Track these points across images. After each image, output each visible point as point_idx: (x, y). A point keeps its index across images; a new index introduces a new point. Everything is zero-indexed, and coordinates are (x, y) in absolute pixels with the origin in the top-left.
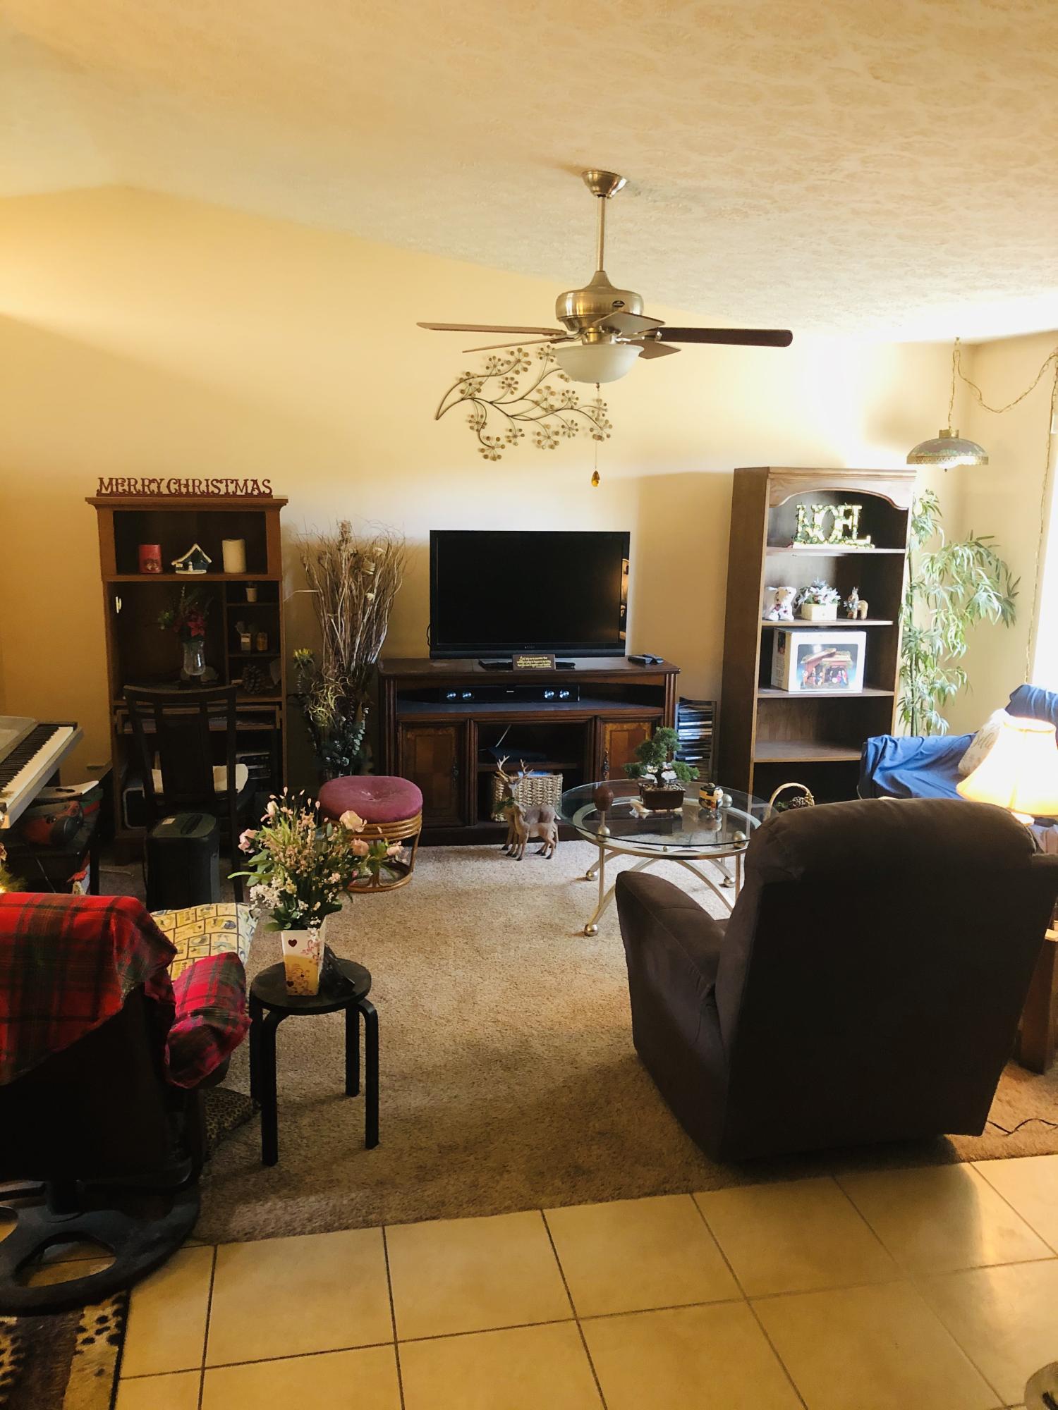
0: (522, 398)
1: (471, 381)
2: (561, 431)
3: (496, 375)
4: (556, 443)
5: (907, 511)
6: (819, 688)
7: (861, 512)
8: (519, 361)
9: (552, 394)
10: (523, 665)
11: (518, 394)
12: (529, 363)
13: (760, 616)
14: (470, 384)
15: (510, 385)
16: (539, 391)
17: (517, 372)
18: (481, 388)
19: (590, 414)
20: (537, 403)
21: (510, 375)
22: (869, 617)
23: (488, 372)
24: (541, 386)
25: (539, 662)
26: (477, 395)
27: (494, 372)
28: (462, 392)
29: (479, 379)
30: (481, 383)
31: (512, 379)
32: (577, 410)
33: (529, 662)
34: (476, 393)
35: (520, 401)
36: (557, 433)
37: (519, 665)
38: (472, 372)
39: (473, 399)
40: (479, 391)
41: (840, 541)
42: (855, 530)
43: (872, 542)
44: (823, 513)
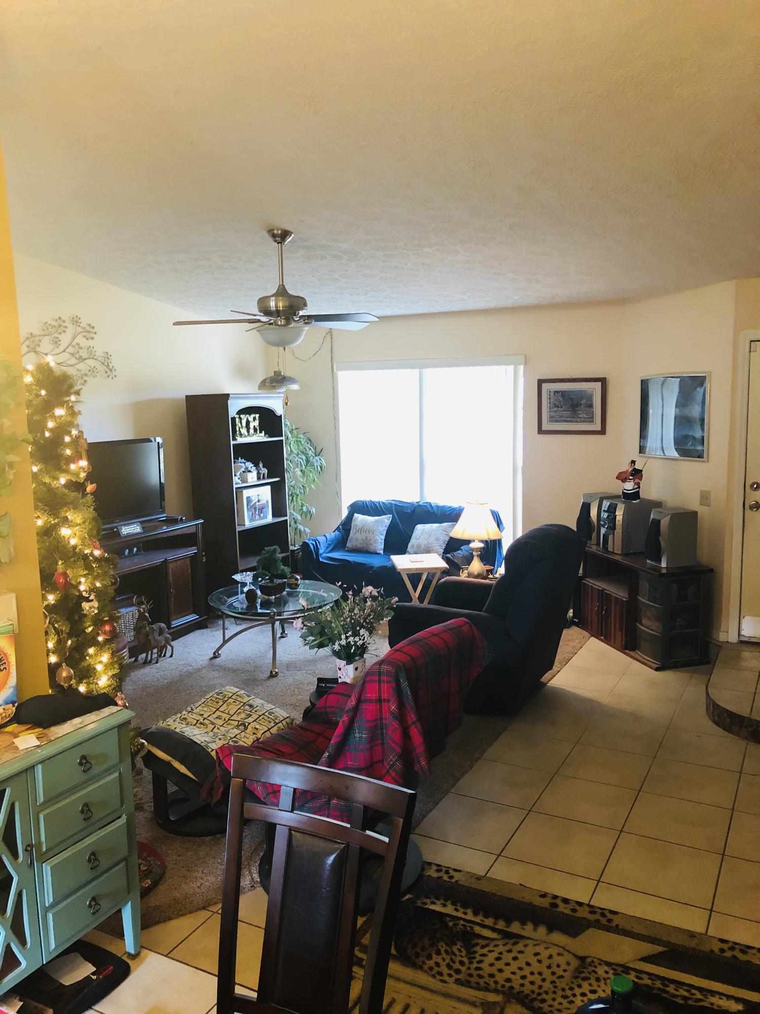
0: (64, 351)
1: (33, 338)
2: (89, 373)
3: (48, 335)
4: (85, 381)
5: (281, 415)
6: (257, 520)
7: (259, 417)
8: (60, 326)
9: (81, 348)
10: (126, 533)
11: (62, 348)
12: (66, 327)
13: (234, 483)
14: (33, 341)
15: (56, 342)
16: (73, 346)
17: (60, 333)
18: (40, 344)
19: (103, 361)
20: (73, 354)
21: (56, 335)
22: (269, 477)
23: (43, 333)
24: (74, 343)
25: (133, 529)
26: (38, 349)
27: (47, 333)
28: (28, 347)
29: (38, 338)
30: (40, 341)
31: (57, 338)
32: (96, 359)
33: (128, 530)
34: (37, 347)
35: (63, 353)
36: (86, 375)
37: (123, 533)
38: (34, 333)
39: (35, 352)
40: (39, 345)
41: (253, 435)
42: (258, 428)
43: (265, 434)
44: (245, 419)
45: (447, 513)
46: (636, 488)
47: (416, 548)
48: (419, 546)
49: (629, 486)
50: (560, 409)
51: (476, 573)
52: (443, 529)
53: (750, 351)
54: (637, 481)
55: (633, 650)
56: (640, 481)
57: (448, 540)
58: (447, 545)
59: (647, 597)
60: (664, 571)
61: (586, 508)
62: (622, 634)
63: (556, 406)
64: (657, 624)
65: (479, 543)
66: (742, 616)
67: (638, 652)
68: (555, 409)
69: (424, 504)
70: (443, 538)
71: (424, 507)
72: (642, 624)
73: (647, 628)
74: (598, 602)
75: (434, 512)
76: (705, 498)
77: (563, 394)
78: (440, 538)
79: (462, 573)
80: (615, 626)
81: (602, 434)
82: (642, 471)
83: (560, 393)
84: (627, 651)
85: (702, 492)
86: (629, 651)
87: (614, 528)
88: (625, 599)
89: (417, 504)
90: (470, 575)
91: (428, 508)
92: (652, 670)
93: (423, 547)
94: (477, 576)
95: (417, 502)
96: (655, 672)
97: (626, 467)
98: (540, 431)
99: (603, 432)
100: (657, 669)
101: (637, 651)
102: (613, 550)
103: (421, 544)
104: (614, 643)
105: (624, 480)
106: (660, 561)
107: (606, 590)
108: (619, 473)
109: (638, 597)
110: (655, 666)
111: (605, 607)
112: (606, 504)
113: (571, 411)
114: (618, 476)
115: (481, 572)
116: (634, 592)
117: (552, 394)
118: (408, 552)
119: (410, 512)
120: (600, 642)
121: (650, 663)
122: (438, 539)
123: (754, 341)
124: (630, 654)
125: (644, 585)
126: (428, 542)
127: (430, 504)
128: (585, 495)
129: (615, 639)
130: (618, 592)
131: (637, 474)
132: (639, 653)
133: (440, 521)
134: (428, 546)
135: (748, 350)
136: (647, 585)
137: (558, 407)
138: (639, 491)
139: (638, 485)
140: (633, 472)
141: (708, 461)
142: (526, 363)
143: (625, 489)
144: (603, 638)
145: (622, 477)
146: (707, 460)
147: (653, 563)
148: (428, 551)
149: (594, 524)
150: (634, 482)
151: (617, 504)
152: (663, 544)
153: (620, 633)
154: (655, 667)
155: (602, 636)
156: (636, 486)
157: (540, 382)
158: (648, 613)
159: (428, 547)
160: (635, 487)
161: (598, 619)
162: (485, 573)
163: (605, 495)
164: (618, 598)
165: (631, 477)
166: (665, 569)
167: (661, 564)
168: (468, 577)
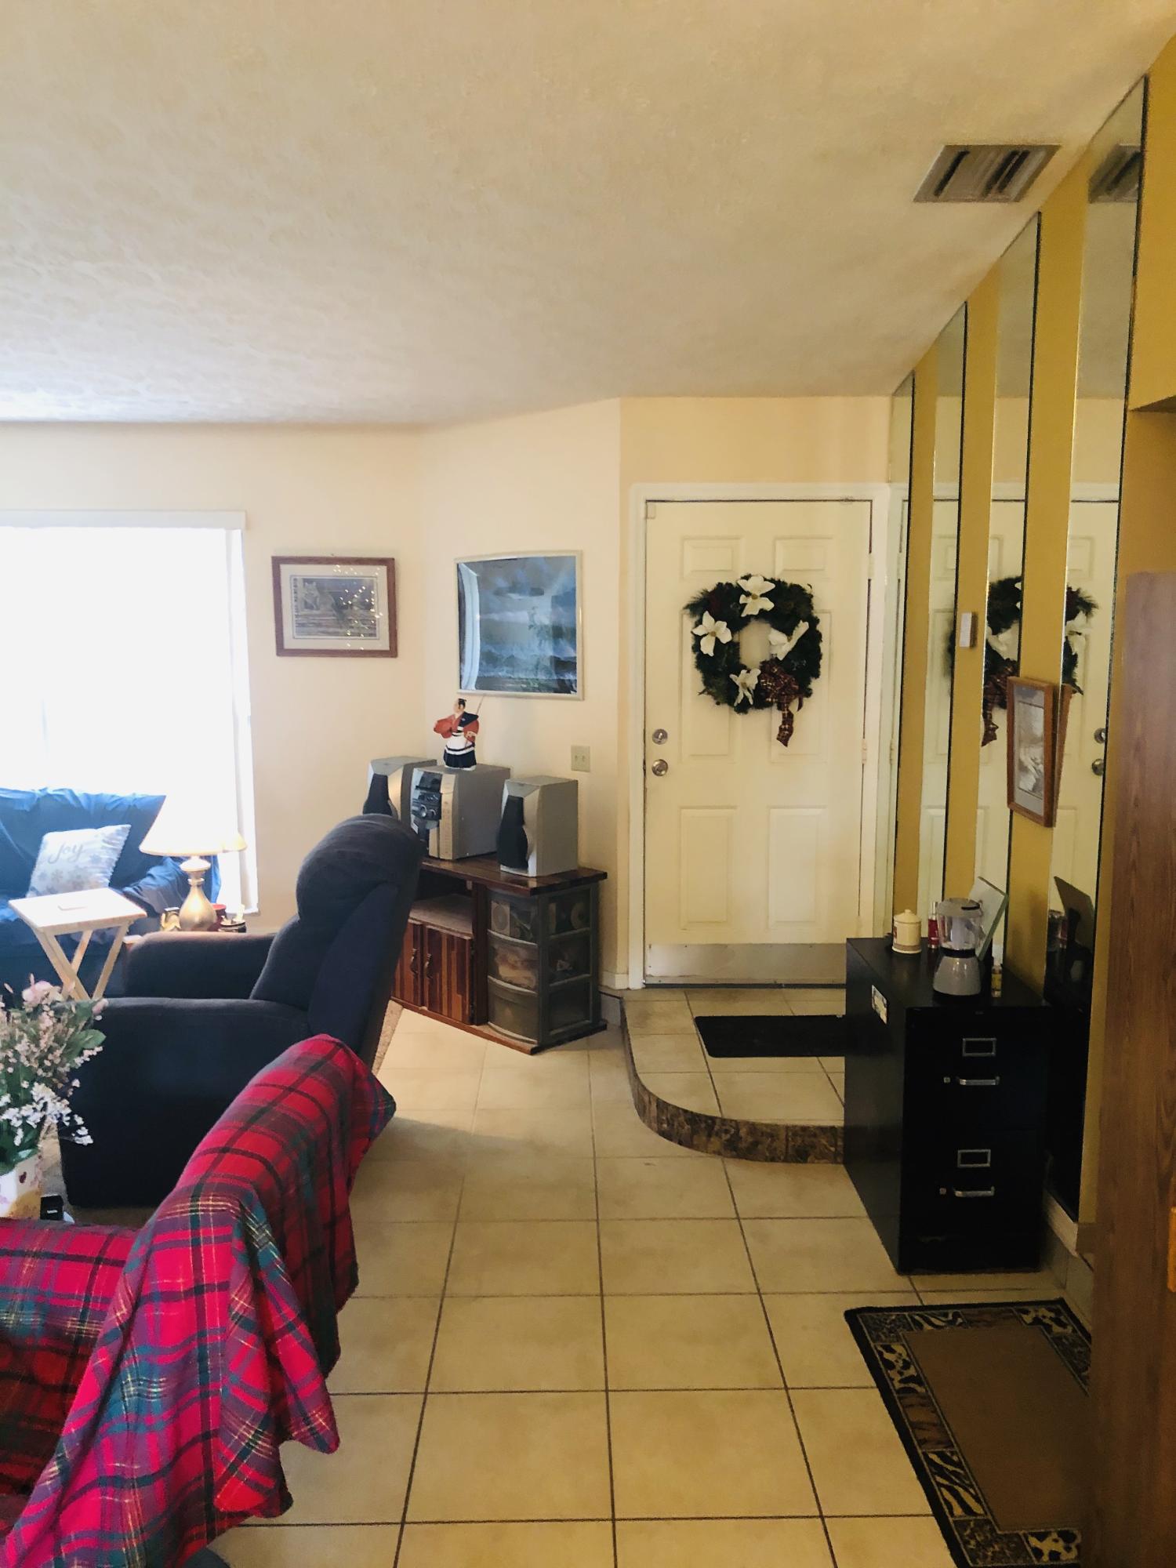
45: (110, 808)
46: (470, 747)
47: (53, 879)
48: (57, 876)
49: (457, 743)
50: (315, 612)
51: (197, 920)
52: (106, 839)
53: (646, 517)
54: (471, 733)
55: (483, 1021)
56: (475, 735)
57: (116, 859)
58: (115, 869)
59: (507, 930)
60: (533, 884)
61: (380, 784)
62: (464, 998)
63: (307, 606)
64: (528, 974)
65: (201, 861)
66: (647, 947)
67: (491, 1024)
68: (307, 612)
69: (55, 793)
70: (107, 857)
71: (57, 798)
72: (499, 978)
73: (510, 983)
74: (414, 947)
75: (82, 807)
76: (580, 758)
77: (320, 584)
78: (102, 856)
79: (166, 921)
80: (449, 984)
81: (392, 657)
82: (476, 717)
83: (314, 584)
84: (474, 1026)
85: (575, 749)
86: (477, 1025)
87: (437, 817)
88: (467, 938)
89: (42, 794)
90: (184, 925)
91: (66, 800)
92: (527, 1055)
93: (66, 877)
94: (200, 926)
95: (40, 790)
96: (530, 1056)
97: (450, 711)
98: (281, 650)
99: (392, 652)
100: (533, 1052)
101: (489, 1023)
102: (439, 854)
103: (62, 872)
104: (449, 1016)
105: (447, 734)
106: (524, 866)
107: (428, 924)
108: (439, 722)
109: (489, 931)
110: (529, 1047)
111: (429, 955)
112: (417, 776)
113: (334, 615)
114: (437, 726)
115: (206, 916)
116: (482, 924)
117: (300, 584)
118: (34, 889)
119: (28, 810)
120: (421, 1016)
121: (519, 1043)
122: (96, 860)
123: (650, 501)
124: (481, 1032)
125: (501, 911)
126: (77, 867)
127: (71, 792)
128: (374, 763)
129: (450, 1008)
130: (454, 926)
131: (469, 721)
132: (497, 1027)
133: (97, 825)
134: (79, 874)
135: (643, 515)
136: (507, 909)
137: (311, 608)
138: (473, 752)
139: (472, 739)
140: (464, 720)
141: (584, 699)
142: (248, 526)
143: (449, 749)
144: (425, 1008)
145: (445, 729)
146: (581, 698)
147: (511, 871)
148: (77, 884)
149: (396, 811)
150: (465, 736)
151: (441, 775)
152: (530, 838)
153: (460, 996)
154: (530, 1049)
155: (423, 1005)
156: (470, 743)
157: (277, 562)
158: (512, 958)
159: (79, 877)
160: (468, 745)
161: (416, 976)
162: (215, 917)
163: (416, 761)
164: (453, 936)
165: (460, 728)
166: (535, 879)
167: (527, 872)
168: (179, 930)
